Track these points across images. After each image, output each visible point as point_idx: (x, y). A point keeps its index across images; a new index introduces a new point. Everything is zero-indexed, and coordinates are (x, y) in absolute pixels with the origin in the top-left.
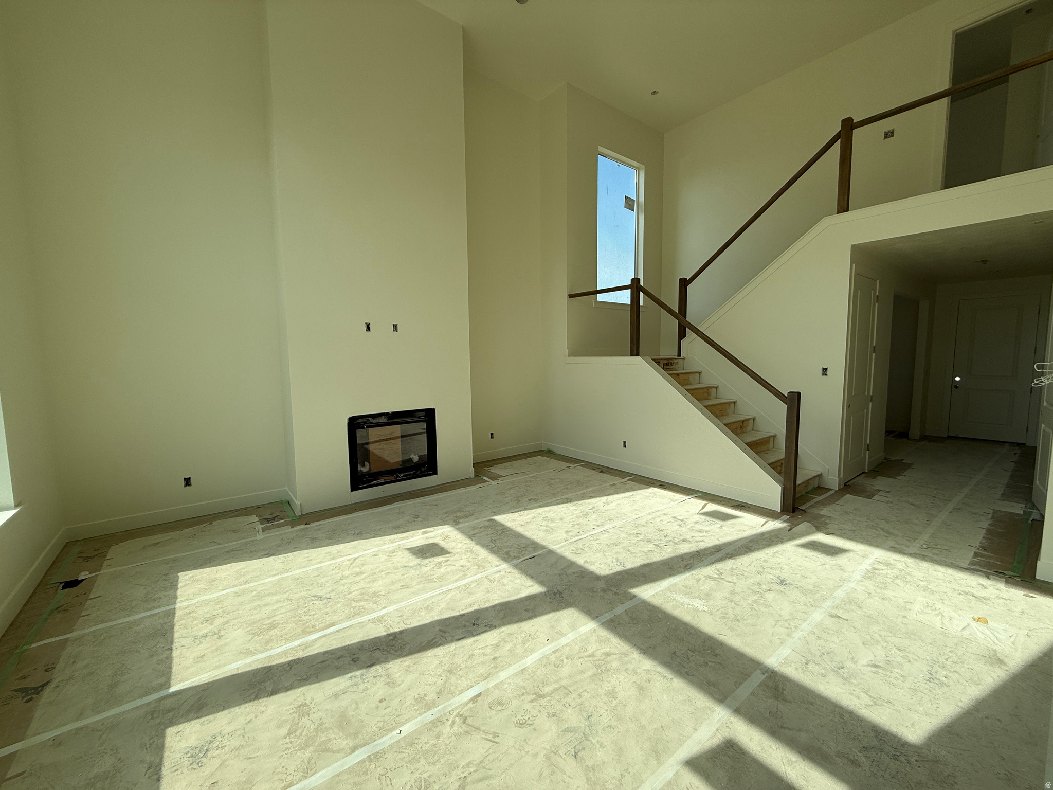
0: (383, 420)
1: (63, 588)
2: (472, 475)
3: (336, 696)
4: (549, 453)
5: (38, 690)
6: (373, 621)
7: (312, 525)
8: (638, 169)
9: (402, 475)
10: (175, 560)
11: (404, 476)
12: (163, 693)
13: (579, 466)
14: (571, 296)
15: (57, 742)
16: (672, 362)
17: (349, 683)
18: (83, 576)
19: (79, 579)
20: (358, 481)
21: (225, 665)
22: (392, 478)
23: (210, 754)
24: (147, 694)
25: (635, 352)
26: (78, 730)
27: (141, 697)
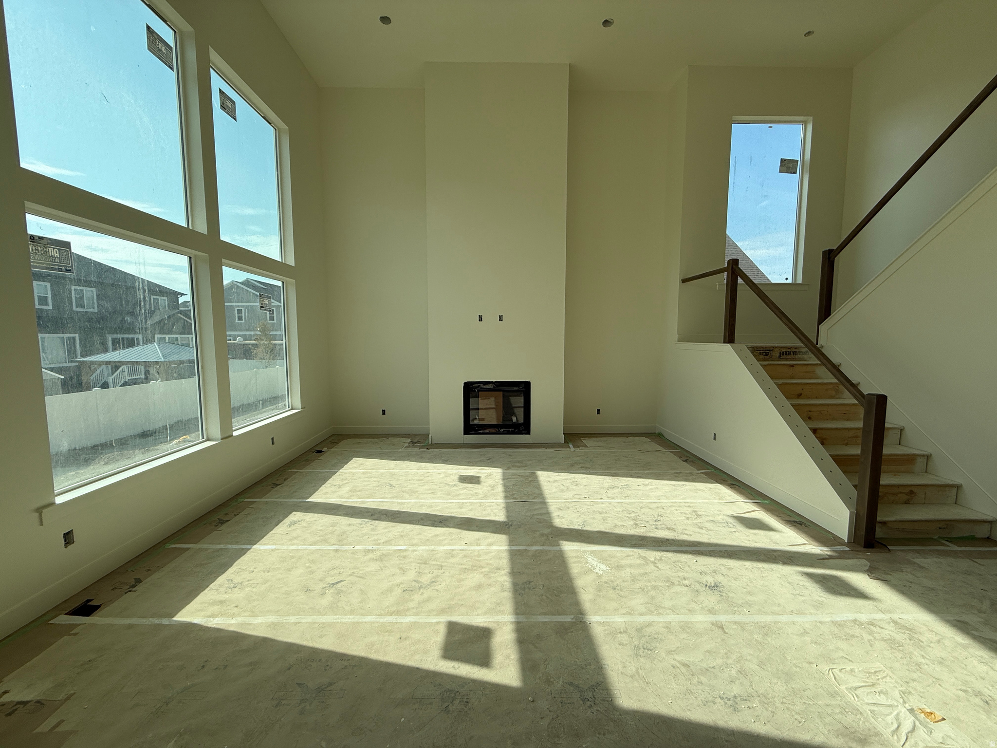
0: (490, 386)
1: (316, 453)
2: (562, 441)
3: (350, 525)
4: (658, 437)
5: (277, 485)
6: (399, 503)
7: (430, 450)
8: (805, 123)
9: (502, 430)
10: (358, 452)
11: (504, 431)
12: (304, 500)
13: (670, 452)
14: (684, 281)
15: (267, 503)
16: (797, 350)
17: (360, 522)
18: (325, 449)
19: (323, 450)
20: (469, 428)
21: (331, 498)
22: (493, 431)
23: (295, 525)
24: (300, 498)
25: (730, 338)
26: (275, 501)
27: (297, 499)
